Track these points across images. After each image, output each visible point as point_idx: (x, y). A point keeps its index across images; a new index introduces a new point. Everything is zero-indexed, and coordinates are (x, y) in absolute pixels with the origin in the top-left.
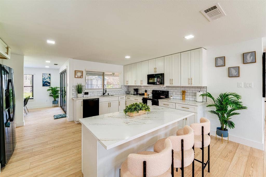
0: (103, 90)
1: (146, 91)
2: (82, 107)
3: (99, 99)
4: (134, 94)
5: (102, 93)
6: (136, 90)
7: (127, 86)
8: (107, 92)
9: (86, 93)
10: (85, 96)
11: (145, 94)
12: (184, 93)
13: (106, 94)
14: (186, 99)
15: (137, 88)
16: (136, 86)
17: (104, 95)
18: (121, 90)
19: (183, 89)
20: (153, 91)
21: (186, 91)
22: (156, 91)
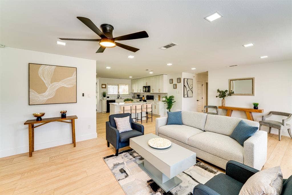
0: (117, 96)
1: (143, 96)
2: (106, 105)
3: (115, 100)
4: (137, 98)
5: (117, 97)
6: (138, 96)
7: (133, 93)
8: (120, 97)
9: (108, 97)
10: (107, 99)
11: (143, 98)
12: (159, 96)
13: (120, 98)
14: (160, 99)
15: (139, 94)
16: (139, 93)
17: (118, 98)
18: (129, 95)
19: (159, 95)
20: (147, 96)
21: (160, 95)
22: (148, 96)
